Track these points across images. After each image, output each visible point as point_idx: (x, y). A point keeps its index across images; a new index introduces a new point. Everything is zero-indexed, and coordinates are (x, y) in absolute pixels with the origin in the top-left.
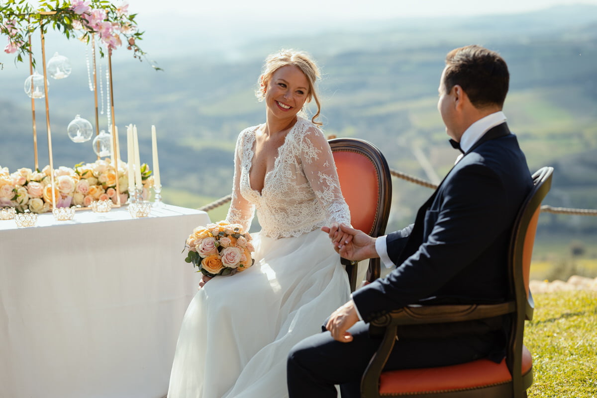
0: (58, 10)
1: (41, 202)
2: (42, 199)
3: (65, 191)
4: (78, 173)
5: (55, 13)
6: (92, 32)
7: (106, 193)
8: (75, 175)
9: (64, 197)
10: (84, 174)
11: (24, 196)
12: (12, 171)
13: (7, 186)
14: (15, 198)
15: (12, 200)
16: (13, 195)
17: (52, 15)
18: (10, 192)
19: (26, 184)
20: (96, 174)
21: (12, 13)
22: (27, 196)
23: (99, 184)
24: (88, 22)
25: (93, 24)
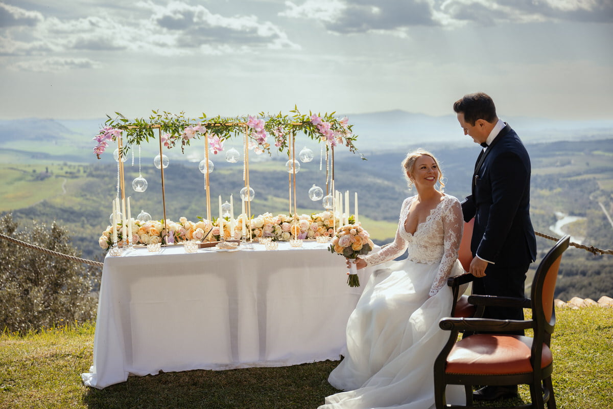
0: (303, 122)
1: (289, 234)
2: (290, 233)
3: (304, 229)
4: (312, 219)
5: (301, 124)
6: (322, 135)
7: (327, 231)
8: (311, 220)
9: (303, 232)
10: (315, 220)
11: (279, 231)
12: (274, 216)
13: (269, 224)
14: (274, 232)
15: (272, 232)
16: (273, 230)
17: (300, 125)
18: (270, 228)
19: (281, 223)
20: (323, 219)
21: (280, 123)
22: (281, 230)
23: (324, 225)
24: (319, 130)
25: (323, 131)
